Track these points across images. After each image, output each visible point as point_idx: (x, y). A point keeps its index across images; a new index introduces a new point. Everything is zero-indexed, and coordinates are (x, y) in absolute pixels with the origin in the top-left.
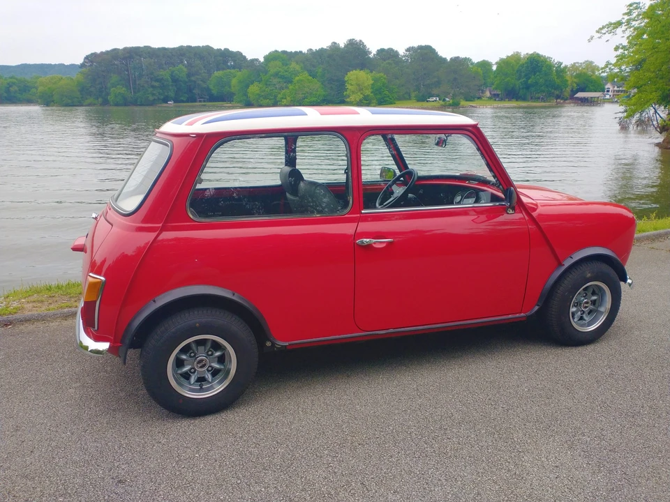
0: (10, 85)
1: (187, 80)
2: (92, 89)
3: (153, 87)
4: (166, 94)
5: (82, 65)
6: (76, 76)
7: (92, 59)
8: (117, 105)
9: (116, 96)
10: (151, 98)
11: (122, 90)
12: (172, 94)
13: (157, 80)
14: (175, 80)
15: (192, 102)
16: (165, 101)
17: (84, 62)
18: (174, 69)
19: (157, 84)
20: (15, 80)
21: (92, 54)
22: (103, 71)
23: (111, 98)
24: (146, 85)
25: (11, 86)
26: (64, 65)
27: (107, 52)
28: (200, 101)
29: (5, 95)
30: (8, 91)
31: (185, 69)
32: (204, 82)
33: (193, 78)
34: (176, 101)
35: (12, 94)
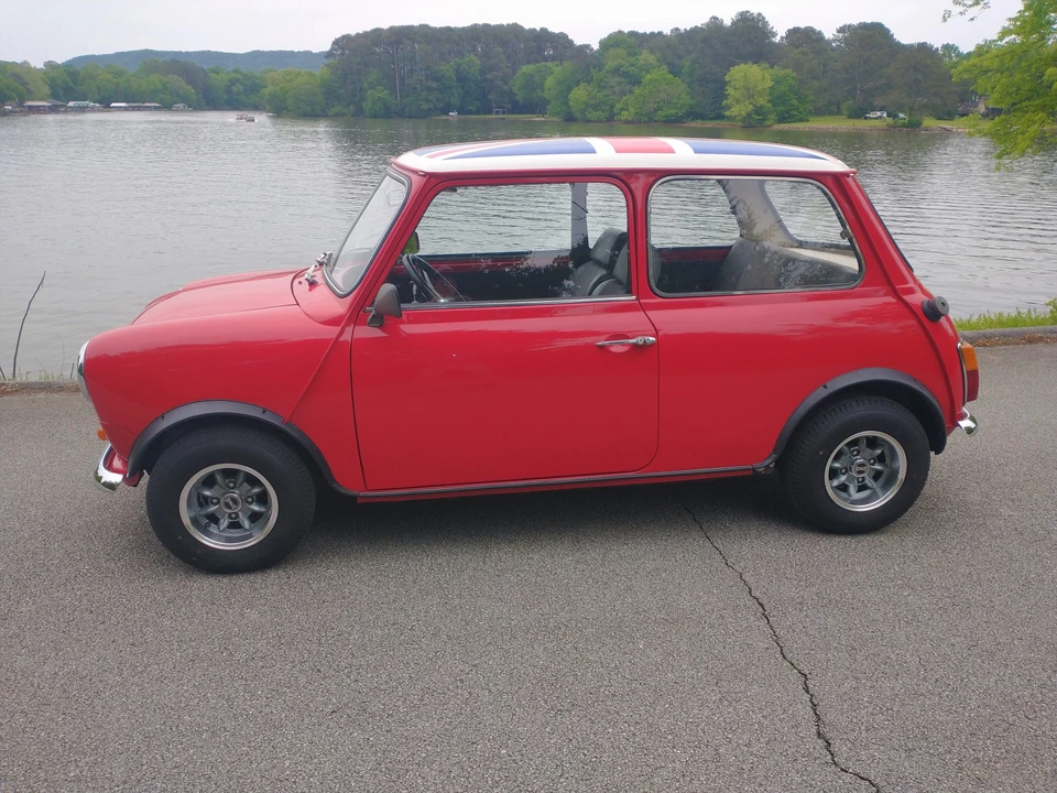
0: (233, 82)
1: (479, 78)
2: (341, 91)
3: (429, 89)
4: (447, 100)
5: (329, 55)
6: (320, 71)
7: (343, 43)
8: (375, 116)
9: (374, 103)
10: (425, 106)
11: (381, 93)
12: (455, 101)
13: (436, 79)
14: (461, 78)
15: (485, 113)
16: (446, 111)
17: (332, 48)
18: (461, 61)
19: (434, 85)
20: (239, 76)
21: (344, 37)
22: (358, 64)
23: (367, 106)
24: (418, 86)
25: (233, 84)
26: (310, 52)
27: (366, 33)
28: (497, 113)
29: (226, 97)
30: (228, 91)
31: (478, 62)
32: (506, 83)
33: (488, 76)
34: (461, 112)
35: (235, 97)
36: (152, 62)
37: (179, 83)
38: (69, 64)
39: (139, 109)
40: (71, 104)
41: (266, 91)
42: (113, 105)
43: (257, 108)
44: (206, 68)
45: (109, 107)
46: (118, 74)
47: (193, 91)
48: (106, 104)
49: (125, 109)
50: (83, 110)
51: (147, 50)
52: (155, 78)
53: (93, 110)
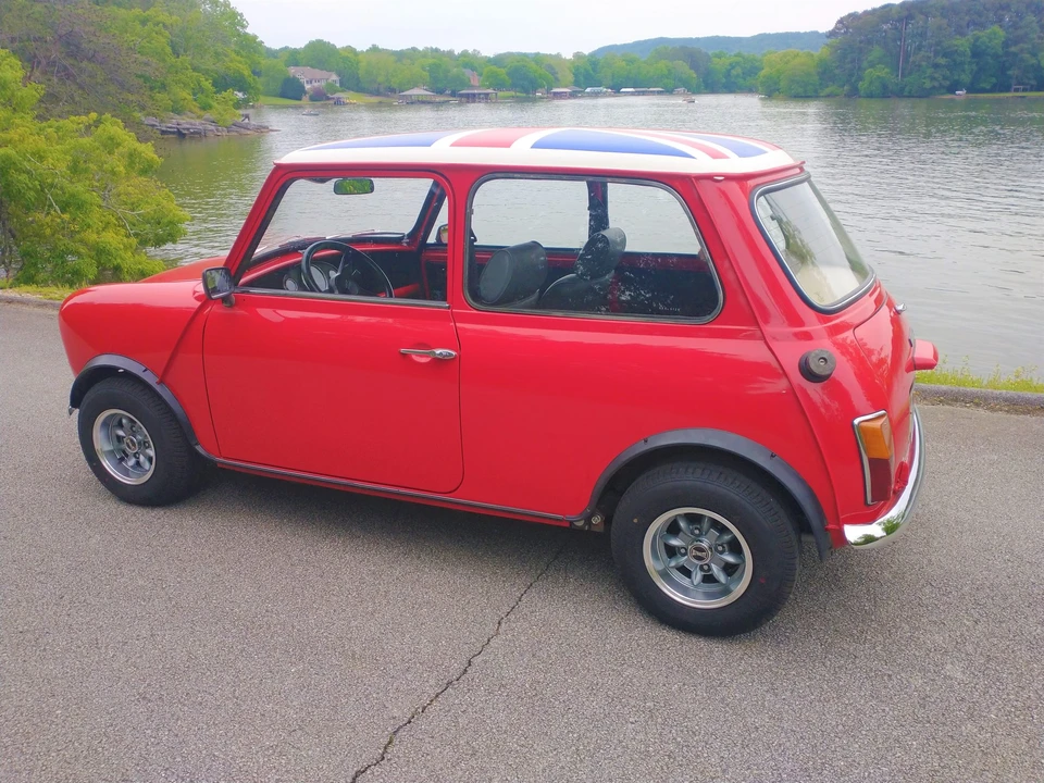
0: (732, 66)
1: (1000, 52)
2: (837, 72)
3: (936, 66)
4: (956, 77)
5: (832, 34)
6: (822, 52)
7: (850, 23)
8: (870, 96)
9: (871, 83)
10: (928, 84)
11: (882, 72)
12: (966, 78)
13: (945, 55)
14: (977, 53)
15: (1001, 91)
16: (952, 90)
17: (836, 27)
18: (981, 34)
19: (942, 61)
20: (740, 59)
21: (850, 15)
22: (861, 42)
23: (863, 86)
24: (924, 63)
25: (733, 68)
26: (816, 33)
27: (874, 10)
28: (1017, 90)
29: (724, 80)
30: (728, 74)
31: (1002, 33)
32: (1034, 55)
33: (1013, 49)
34: (970, 90)
35: (733, 80)
36: (664, 49)
37: (684, 68)
38: (593, 55)
39: (643, 93)
40: (588, 90)
41: (763, 73)
42: (623, 90)
43: (750, 90)
44: (710, 53)
45: (619, 92)
46: (631, 61)
47: (695, 75)
48: (616, 90)
49: (632, 94)
50: (596, 95)
51: (662, 38)
52: (662, 65)
53: (605, 95)
